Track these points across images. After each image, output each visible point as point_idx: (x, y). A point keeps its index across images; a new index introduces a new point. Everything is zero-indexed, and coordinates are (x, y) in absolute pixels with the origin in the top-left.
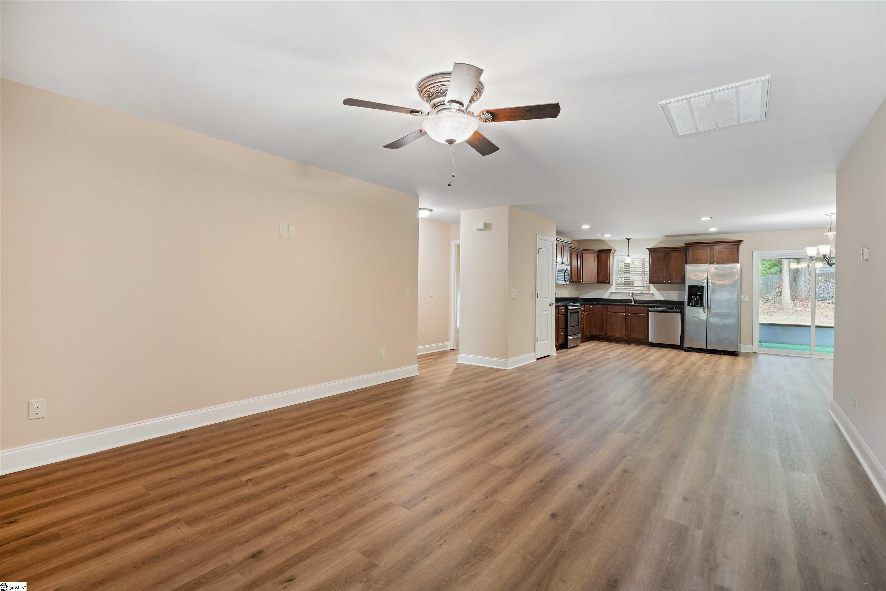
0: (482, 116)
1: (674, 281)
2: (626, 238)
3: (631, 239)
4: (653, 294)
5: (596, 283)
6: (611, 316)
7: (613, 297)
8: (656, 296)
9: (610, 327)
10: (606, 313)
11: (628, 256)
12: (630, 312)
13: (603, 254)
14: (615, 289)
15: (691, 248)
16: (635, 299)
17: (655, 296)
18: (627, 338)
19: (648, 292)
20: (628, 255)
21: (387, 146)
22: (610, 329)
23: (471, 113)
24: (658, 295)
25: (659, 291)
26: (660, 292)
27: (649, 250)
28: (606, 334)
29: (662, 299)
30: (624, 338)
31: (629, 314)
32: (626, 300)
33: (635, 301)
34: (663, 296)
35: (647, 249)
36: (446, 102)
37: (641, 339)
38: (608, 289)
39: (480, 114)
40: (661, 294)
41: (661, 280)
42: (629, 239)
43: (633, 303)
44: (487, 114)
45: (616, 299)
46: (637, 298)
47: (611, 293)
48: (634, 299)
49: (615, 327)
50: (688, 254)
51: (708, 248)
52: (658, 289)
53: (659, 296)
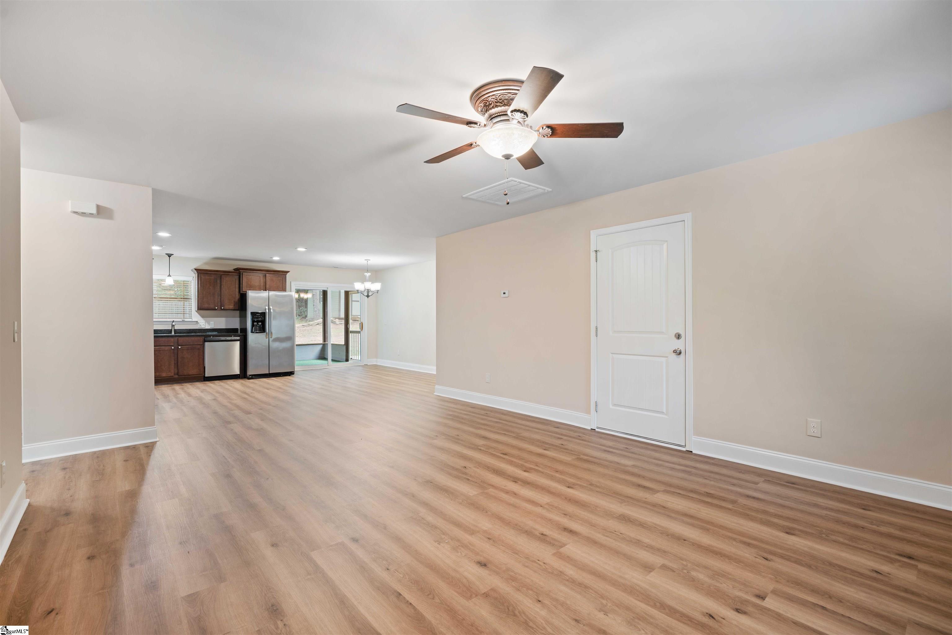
0: (541, 130)
1: (227, 307)
2: (166, 254)
3: (173, 256)
11: (169, 276)
12: (181, 344)
16: (175, 328)
19: (190, 320)
20: (169, 274)
21: (427, 162)
23: (530, 126)
24: (203, 323)
25: (205, 318)
26: (205, 320)
30: (172, 376)
31: (180, 347)
34: (209, 324)
36: (509, 113)
39: (539, 128)
40: (206, 321)
42: (170, 255)
44: (547, 129)
52: (203, 317)
53: (204, 323)
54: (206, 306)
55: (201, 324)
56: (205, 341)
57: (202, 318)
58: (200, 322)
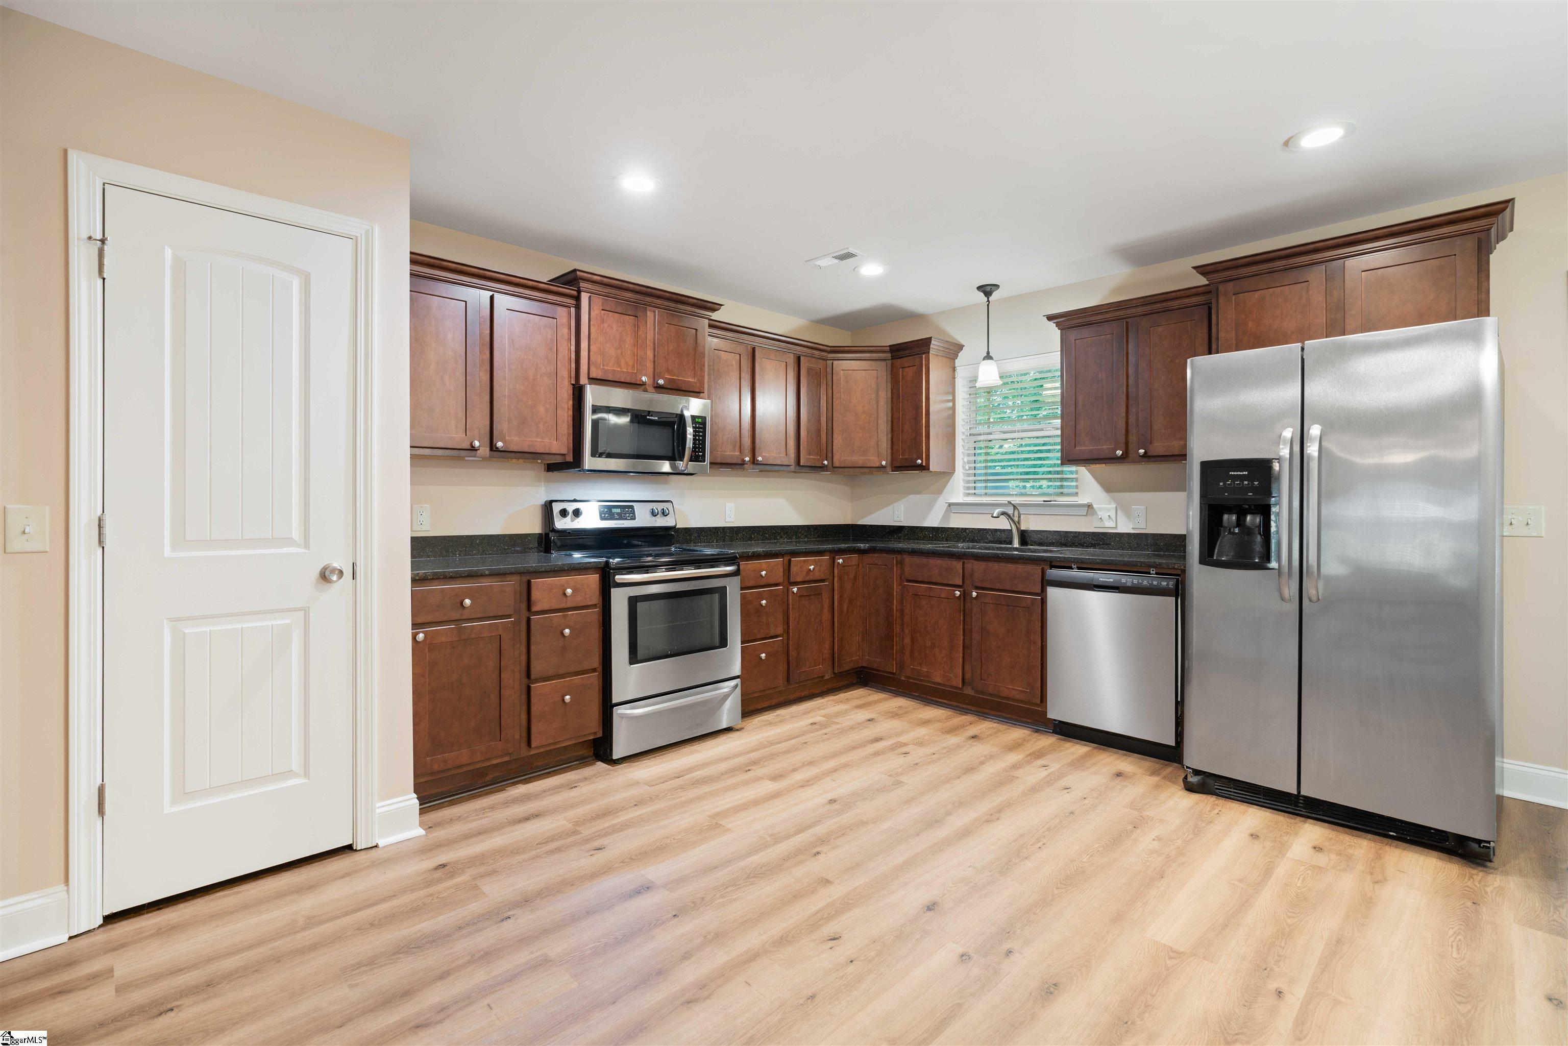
4: (1089, 506)
5: (889, 469)
6: (916, 596)
7: (958, 522)
8: (1100, 514)
9: (912, 641)
10: (900, 584)
11: (988, 357)
13: (906, 361)
14: (962, 491)
15: (1230, 287)
16: (1023, 528)
17: (1097, 514)
18: (968, 691)
20: (988, 353)
22: (912, 651)
24: (1109, 510)
27: (1058, 325)
28: (901, 666)
29: (1125, 527)
32: (996, 530)
33: (1025, 537)
35: (1050, 318)
37: (1017, 701)
38: (940, 491)
41: (1104, 447)
42: (988, 289)
43: (1016, 544)
45: (964, 530)
46: (1033, 523)
47: (950, 505)
48: (1018, 529)
49: (929, 644)
50: (1218, 317)
51: (1316, 276)
52: (1109, 488)
53: (1113, 515)
54: (1085, 447)
55: (1103, 514)
56: (1046, 583)
57: (1105, 494)
58: (1101, 509)
